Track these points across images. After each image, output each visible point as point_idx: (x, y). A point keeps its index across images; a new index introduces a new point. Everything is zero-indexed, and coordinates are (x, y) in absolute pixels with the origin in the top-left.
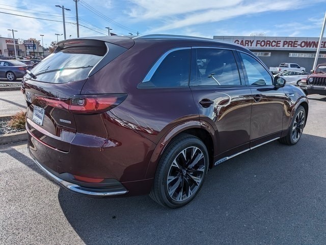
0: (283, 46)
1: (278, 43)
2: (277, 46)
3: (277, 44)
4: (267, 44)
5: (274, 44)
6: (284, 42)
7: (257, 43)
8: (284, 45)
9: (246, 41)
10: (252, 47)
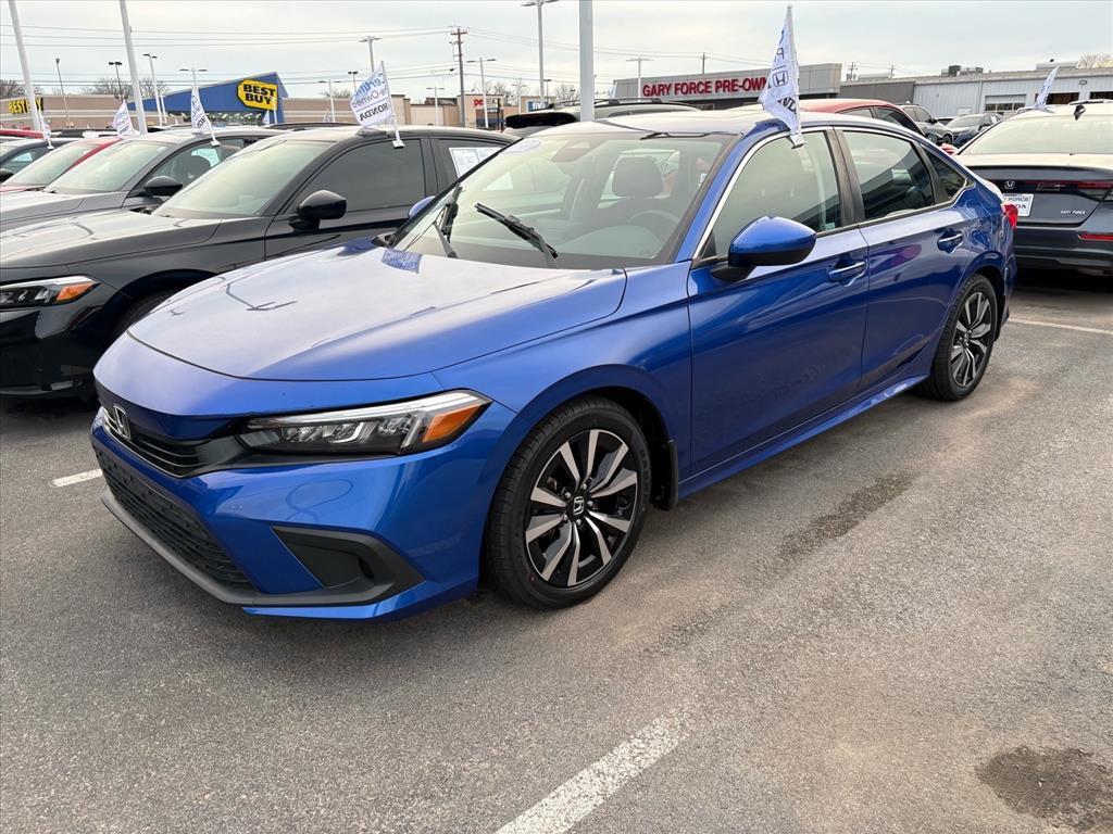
0: (717, 91)
1: (707, 85)
2: (707, 92)
3: (707, 87)
4: (691, 89)
5: (702, 88)
6: (717, 82)
7: (676, 89)
8: (717, 88)
9: (660, 86)
10: (670, 95)
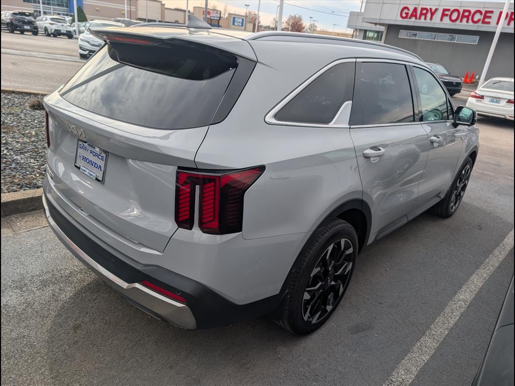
7: (443, 15)
9: (423, 9)
10: (433, 21)
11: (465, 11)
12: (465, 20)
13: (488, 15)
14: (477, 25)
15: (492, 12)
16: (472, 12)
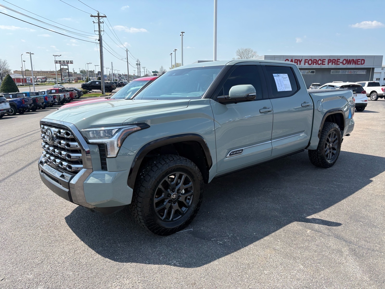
0: (328, 64)
2: (323, 64)
4: (314, 62)
5: (320, 62)
6: (329, 60)
7: (305, 62)
9: (295, 60)
10: (301, 65)
11: (314, 60)
12: (315, 64)
13: (324, 61)
14: (320, 65)
15: (325, 60)
16: (318, 60)
